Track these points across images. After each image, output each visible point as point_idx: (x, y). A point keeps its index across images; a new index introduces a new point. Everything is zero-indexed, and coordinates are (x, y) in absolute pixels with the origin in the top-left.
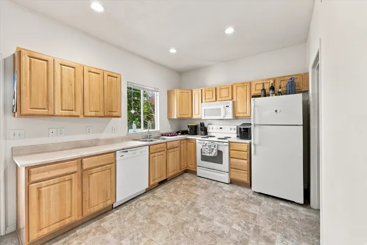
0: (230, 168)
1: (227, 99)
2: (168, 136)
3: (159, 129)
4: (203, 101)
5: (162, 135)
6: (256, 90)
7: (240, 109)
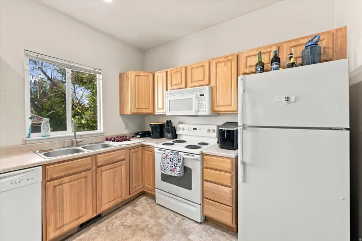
0: (203, 197)
1: (201, 83)
2: (114, 141)
3: (102, 131)
4: (169, 87)
5: (107, 140)
6: (247, 68)
7: (221, 100)
